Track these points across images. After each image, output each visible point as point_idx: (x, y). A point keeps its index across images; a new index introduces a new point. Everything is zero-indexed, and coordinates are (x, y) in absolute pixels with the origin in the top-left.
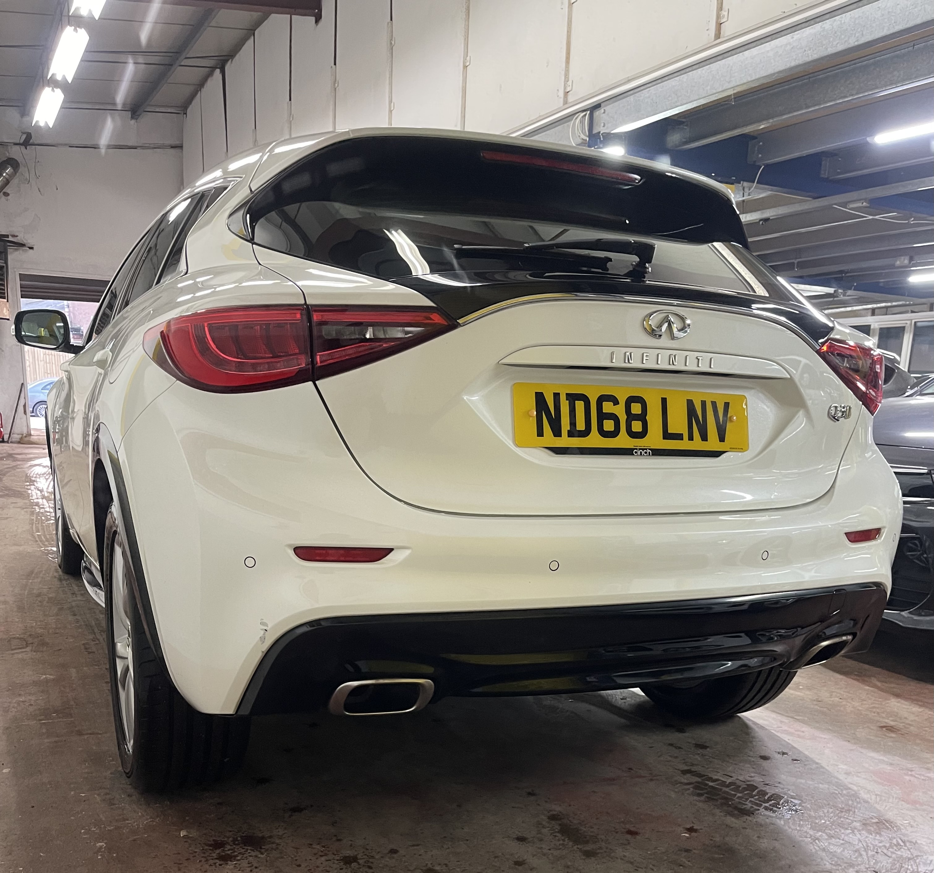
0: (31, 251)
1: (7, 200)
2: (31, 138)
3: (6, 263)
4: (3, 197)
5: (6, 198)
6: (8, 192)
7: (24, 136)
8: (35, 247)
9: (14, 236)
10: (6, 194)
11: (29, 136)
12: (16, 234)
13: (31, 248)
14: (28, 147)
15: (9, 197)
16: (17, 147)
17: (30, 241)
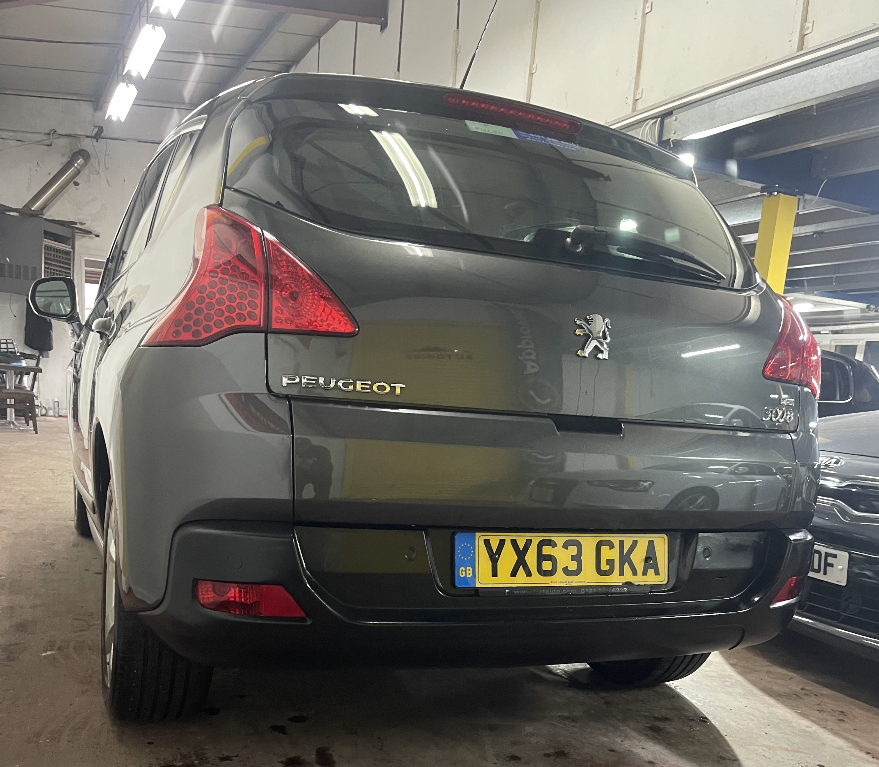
0: (97, 238)
1: (77, 190)
2: (102, 132)
3: (73, 248)
4: (73, 187)
6: (79, 181)
7: (96, 130)
8: (101, 235)
9: (81, 224)
10: (77, 184)
11: (101, 129)
12: (83, 222)
14: (99, 140)
15: (78, 187)
16: (90, 139)
17: (96, 230)
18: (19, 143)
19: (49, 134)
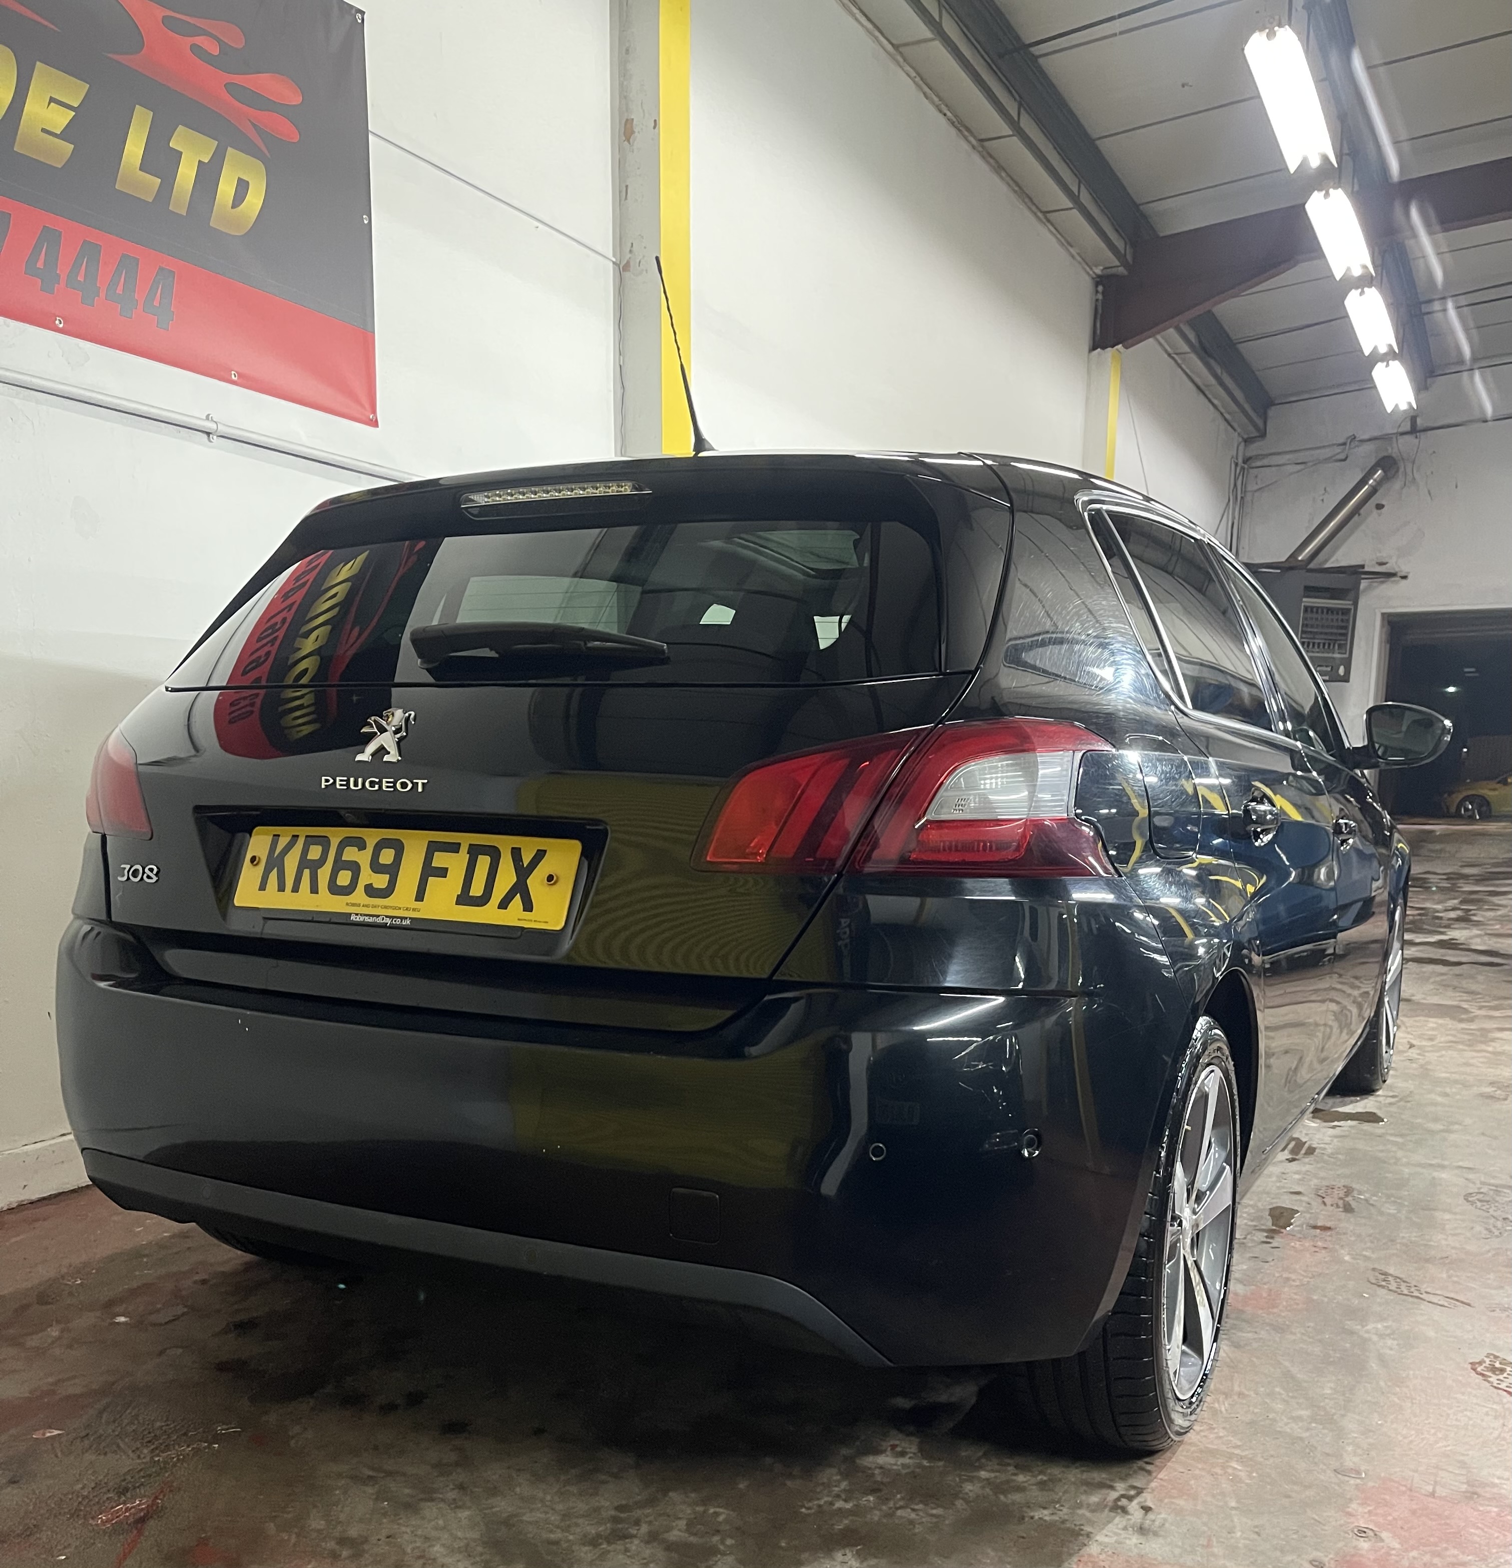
0: (1404, 582)
1: (1379, 515)
2: (1416, 422)
3: (1356, 604)
4: (1375, 512)
5: (1379, 511)
6: (1384, 503)
8: (1410, 576)
9: (1381, 564)
10: (1380, 507)
11: (1414, 420)
12: (1384, 561)
13: (1404, 577)
14: (1419, 435)
15: (1383, 510)
16: (1407, 437)
17: (1404, 569)
18: (1299, 467)
19: (1344, 444)
